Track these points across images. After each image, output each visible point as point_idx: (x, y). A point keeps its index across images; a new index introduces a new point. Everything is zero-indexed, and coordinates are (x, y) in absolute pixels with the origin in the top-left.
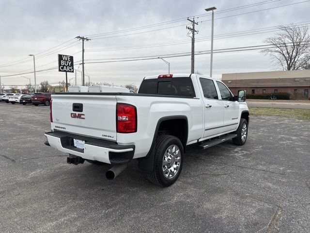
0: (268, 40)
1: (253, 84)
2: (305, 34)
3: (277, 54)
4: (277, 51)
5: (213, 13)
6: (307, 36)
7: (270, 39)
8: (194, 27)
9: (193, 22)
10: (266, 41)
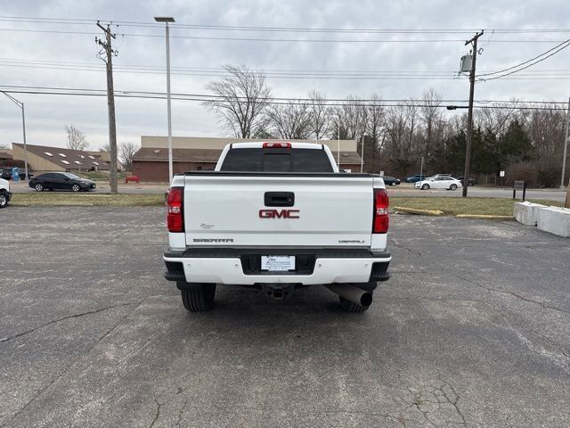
0: (213, 86)
1: (199, 158)
2: (261, 85)
3: (225, 110)
4: (226, 106)
5: (167, 28)
6: (263, 89)
7: (215, 84)
8: (109, 42)
9: (108, 31)
10: (209, 87)
